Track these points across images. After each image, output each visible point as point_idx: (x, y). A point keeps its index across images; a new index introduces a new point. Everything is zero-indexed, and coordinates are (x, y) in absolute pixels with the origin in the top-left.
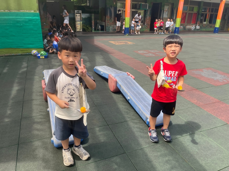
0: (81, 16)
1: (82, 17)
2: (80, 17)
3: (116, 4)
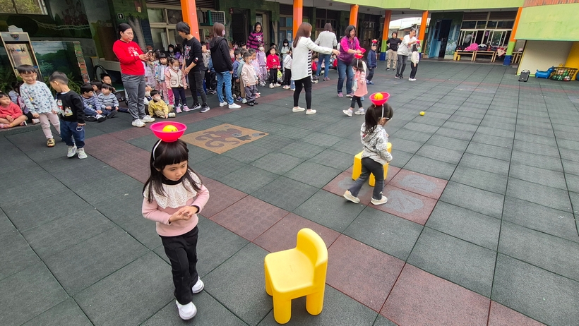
0: (30, 50)
1: (37, 54)
2: (27, 52)
3: (144, 11)
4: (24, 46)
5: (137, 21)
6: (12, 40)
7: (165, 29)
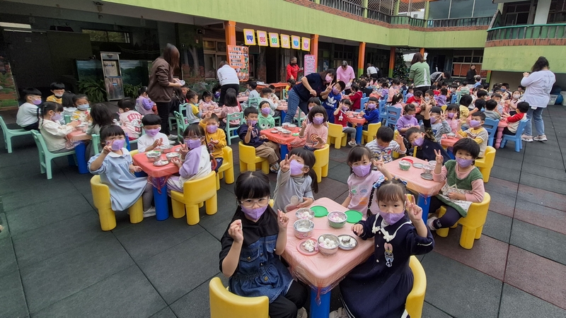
1: (122, 69)
2: (115, 68)
3: (201, 42)
4: (115, 62)
5: (194, 49)
6: (108, 58)
7: (214, 55)
